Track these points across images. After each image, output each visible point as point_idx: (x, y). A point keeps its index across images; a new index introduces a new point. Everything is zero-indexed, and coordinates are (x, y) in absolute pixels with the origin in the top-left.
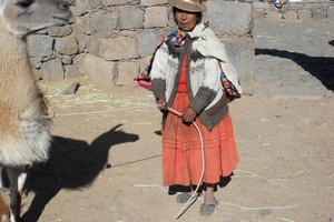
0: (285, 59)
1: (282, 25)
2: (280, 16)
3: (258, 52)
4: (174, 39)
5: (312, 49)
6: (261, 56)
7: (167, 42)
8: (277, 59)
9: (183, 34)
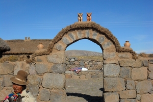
0: (81, 98)
1: (79, 81)
2: (78, 77)
3: (68, 94)
4: (13, 97)
5: (92, 93)
6: (70, 97)
7: (9, 99)
8: (77, 98)
9: (17, 95)
